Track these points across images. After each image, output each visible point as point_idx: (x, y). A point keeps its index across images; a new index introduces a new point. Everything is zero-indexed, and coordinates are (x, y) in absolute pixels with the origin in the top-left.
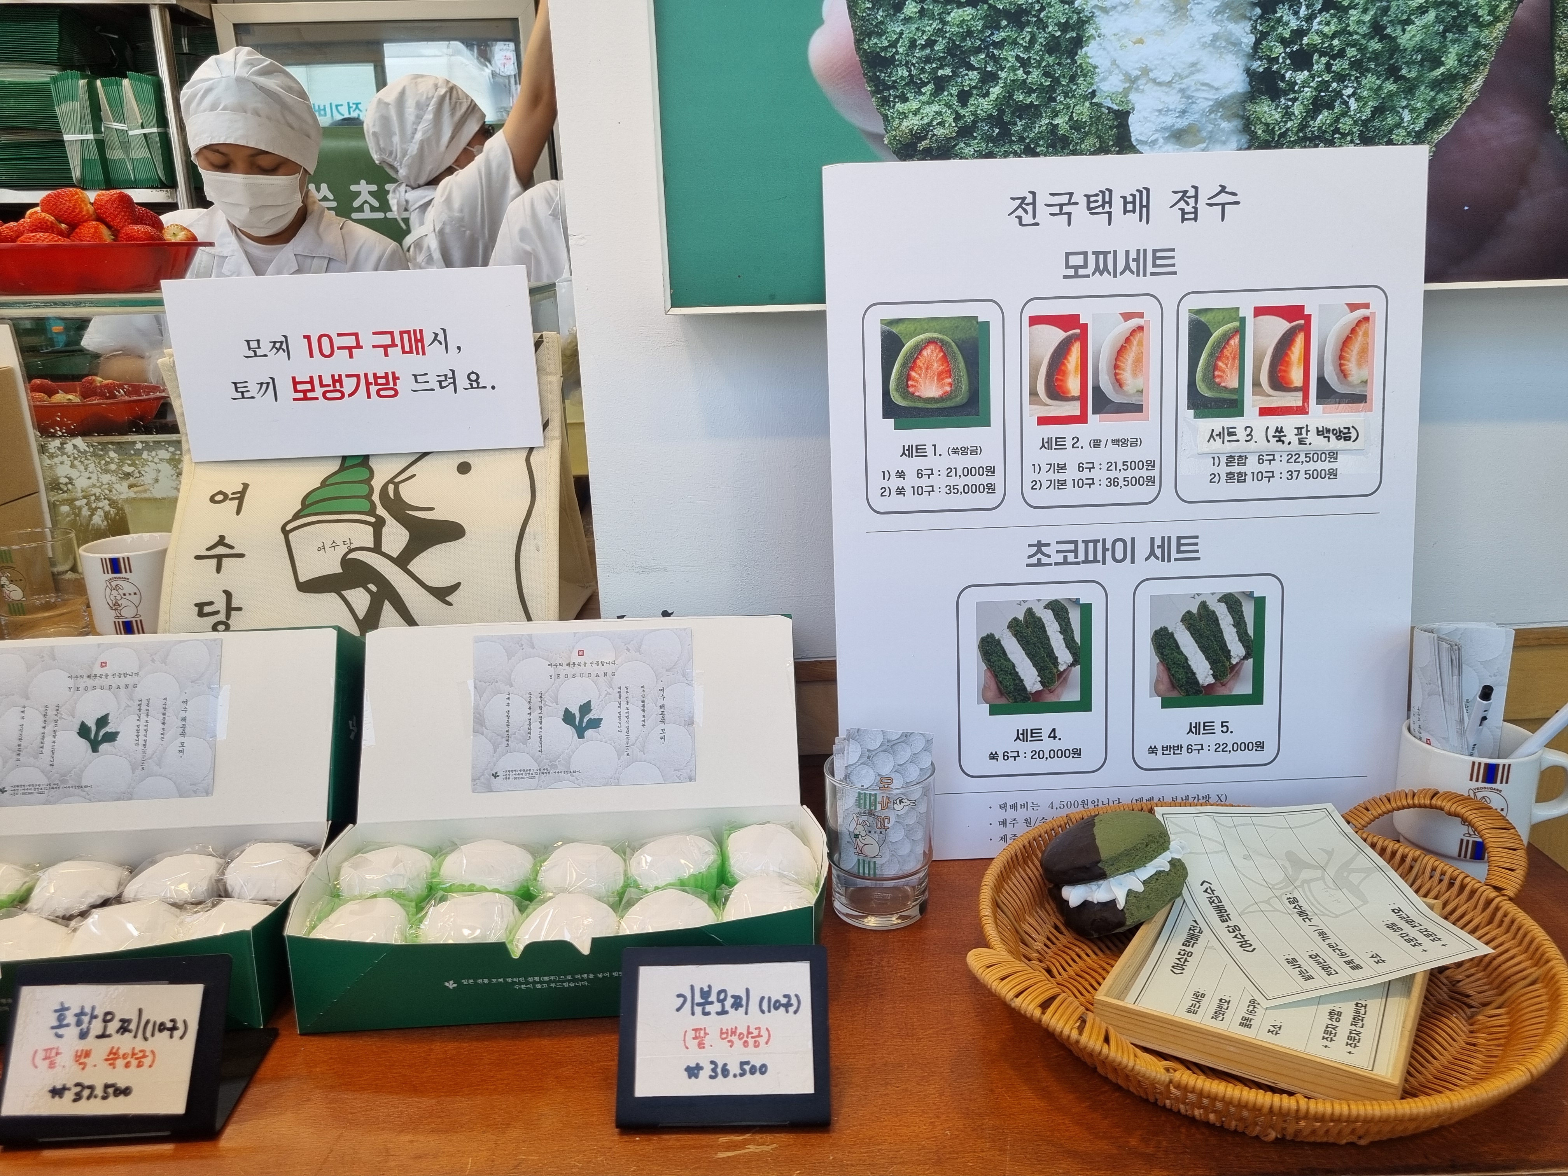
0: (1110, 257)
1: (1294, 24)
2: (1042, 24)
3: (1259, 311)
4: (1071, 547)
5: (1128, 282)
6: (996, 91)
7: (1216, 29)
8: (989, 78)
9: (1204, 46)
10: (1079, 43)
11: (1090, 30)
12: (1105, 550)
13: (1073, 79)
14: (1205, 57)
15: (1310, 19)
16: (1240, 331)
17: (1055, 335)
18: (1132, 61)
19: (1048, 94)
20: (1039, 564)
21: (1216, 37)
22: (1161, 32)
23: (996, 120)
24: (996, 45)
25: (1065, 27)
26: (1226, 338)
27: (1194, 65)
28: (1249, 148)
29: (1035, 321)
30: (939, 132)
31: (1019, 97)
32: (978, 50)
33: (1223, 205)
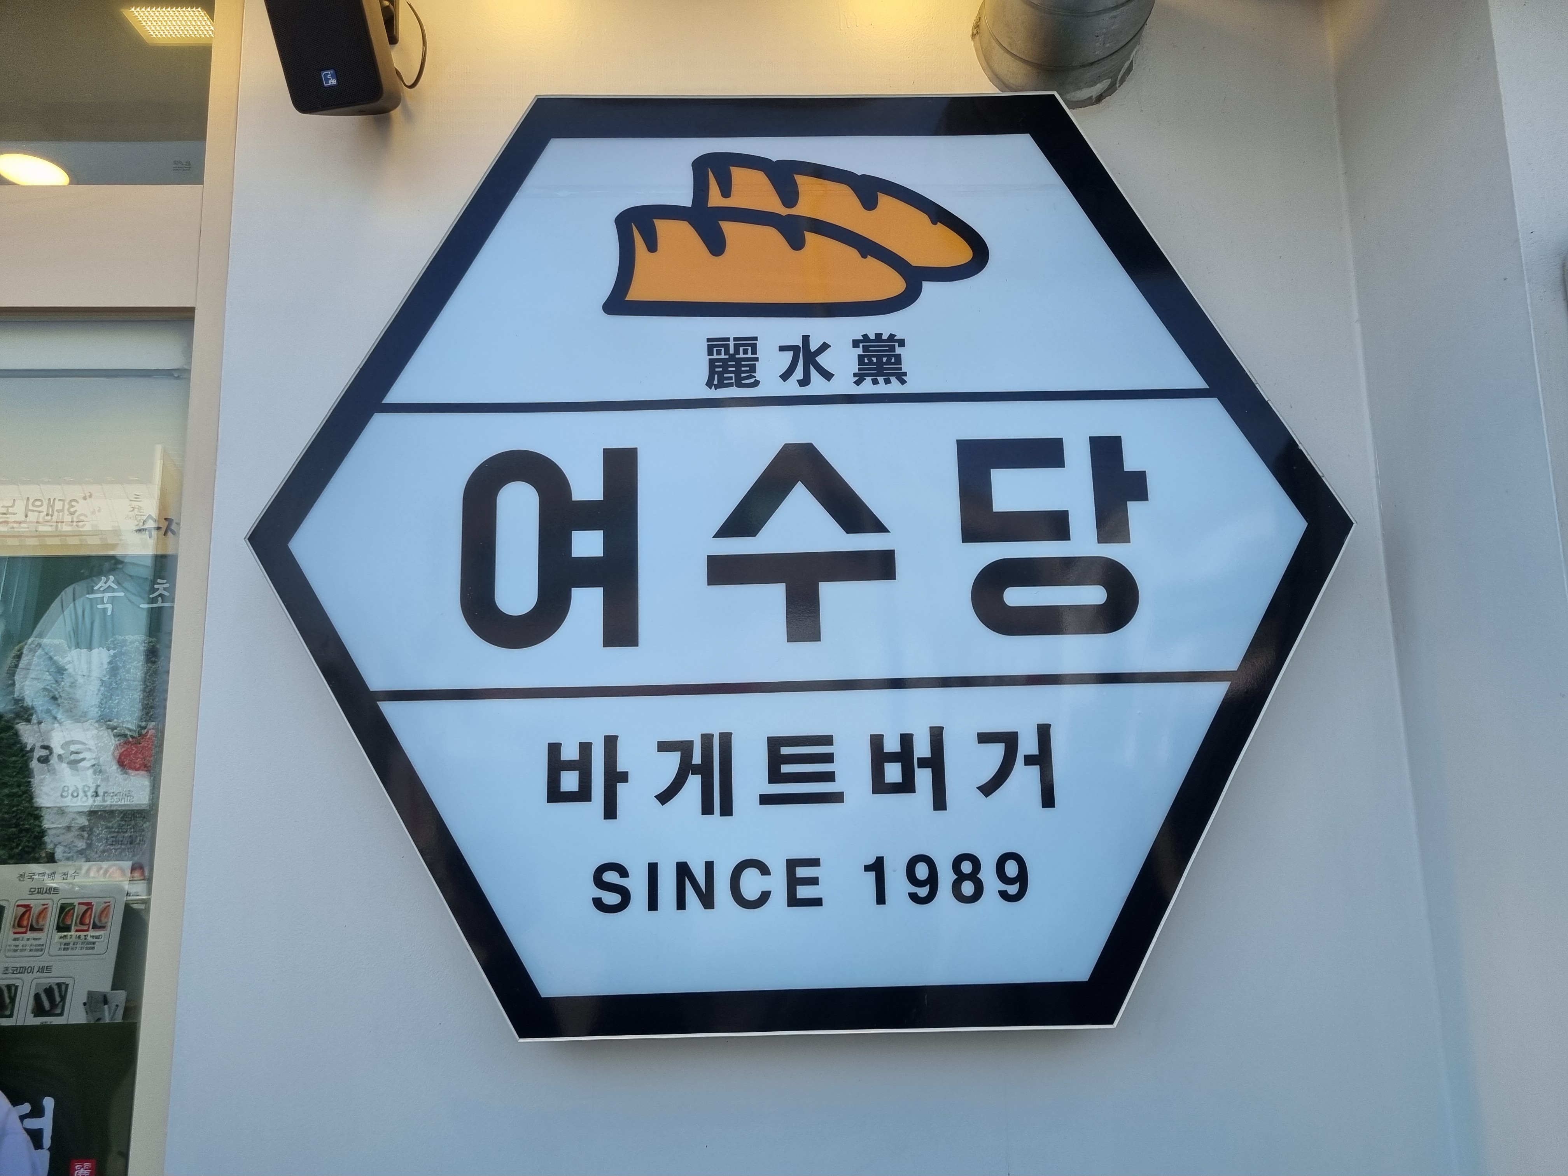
0: (42, 890)
1: (98, 832)
2: (33, 832)
3: (80, 904)
4: (16, 968)
5: (46, 896)
6: (20, 848)
7: (78, 833)
8: (18, 845)
9: (75, 837)
10: (43, 836)
11: (46, 834)
12: (25, 970)
13: (41, 845)
14: (76, 840)
15: (102, 831)
16: (74, 909)
17: (23, 910)
18: (56, 840)
19: (34, 849)
20: (6, 974)
21: (78, 835)
22: (63, 834)
23: (19, 854)
24: (21, 837)
25: (39, 833)
26: (69, 911)
27: (72, 841)
28: (86, 862)
29: (18, 906)
30: (4, 857)
31: (26, 849)
32: (16, 838)
33: (75, 876)
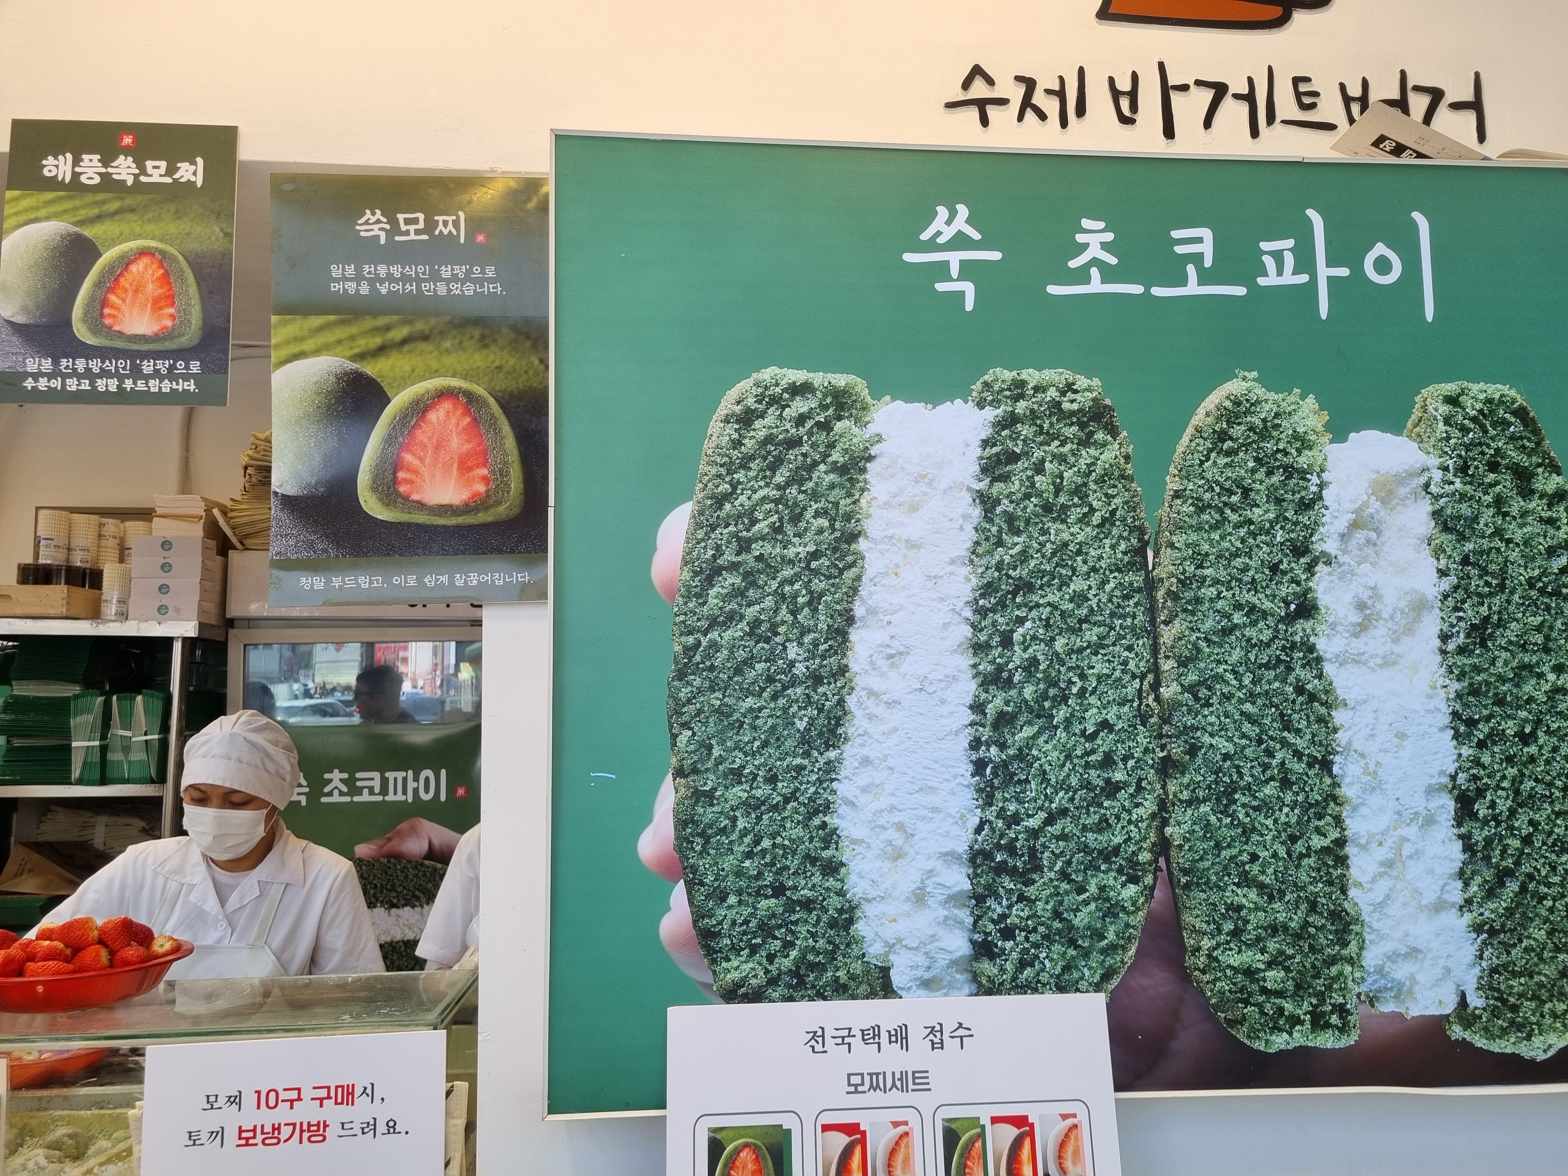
0: (881, 1077)
1: (999, 910)
2: (825, 910)
3: (995, 1120)
5: (895, 1097)
6: (794, 954)
7: (946, 913)
8: (788, 945)
9: (939, 924)
10: (851, 921)
11: (858, 913)
13: (848, 945)
14: (941, 931)
15: (1010, 907)
16: (982, 1136)
17: (841, 1140)
18: (890, 932)
19: (832, 956)
21: (946, 918)
22: (908, 915)
23: (795, 973)
24: (792, 923)
25: (840, 911)
26: (971, 1142)
27: (933, 936)
28: (976, 995)
29: (826, 1128)
30: (754, 982)
31: (811, 957)
32: (780, 927)
33: (961, 1037)
